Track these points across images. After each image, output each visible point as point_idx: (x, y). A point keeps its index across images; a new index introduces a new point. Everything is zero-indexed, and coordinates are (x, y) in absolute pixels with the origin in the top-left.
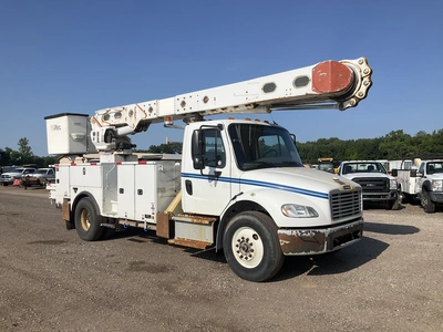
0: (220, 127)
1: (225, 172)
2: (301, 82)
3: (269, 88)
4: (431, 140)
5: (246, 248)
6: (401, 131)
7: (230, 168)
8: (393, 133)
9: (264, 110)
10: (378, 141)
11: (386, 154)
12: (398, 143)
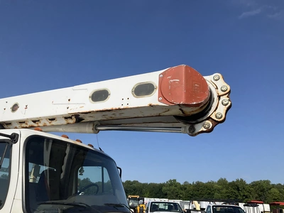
0: (14, 138)
2: (142, 90)
3: (100, 96)
4: (192, 187)
6: (175, 180)
8: (171, 181)
9: (89, 129)
10: (161, 186)
11: (166, 194)
12: (173, 187)
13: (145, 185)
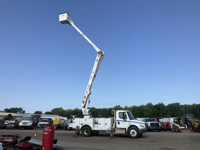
1: (127, 120)
5: (133, 133)
7: (128, 119)
13: (186, 107)
